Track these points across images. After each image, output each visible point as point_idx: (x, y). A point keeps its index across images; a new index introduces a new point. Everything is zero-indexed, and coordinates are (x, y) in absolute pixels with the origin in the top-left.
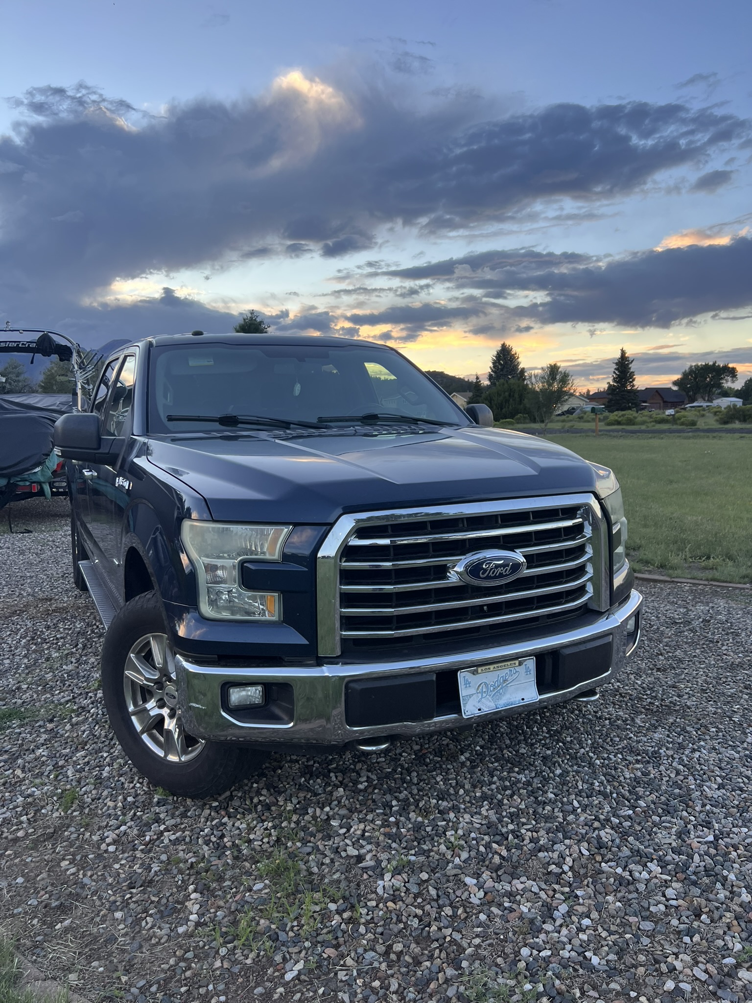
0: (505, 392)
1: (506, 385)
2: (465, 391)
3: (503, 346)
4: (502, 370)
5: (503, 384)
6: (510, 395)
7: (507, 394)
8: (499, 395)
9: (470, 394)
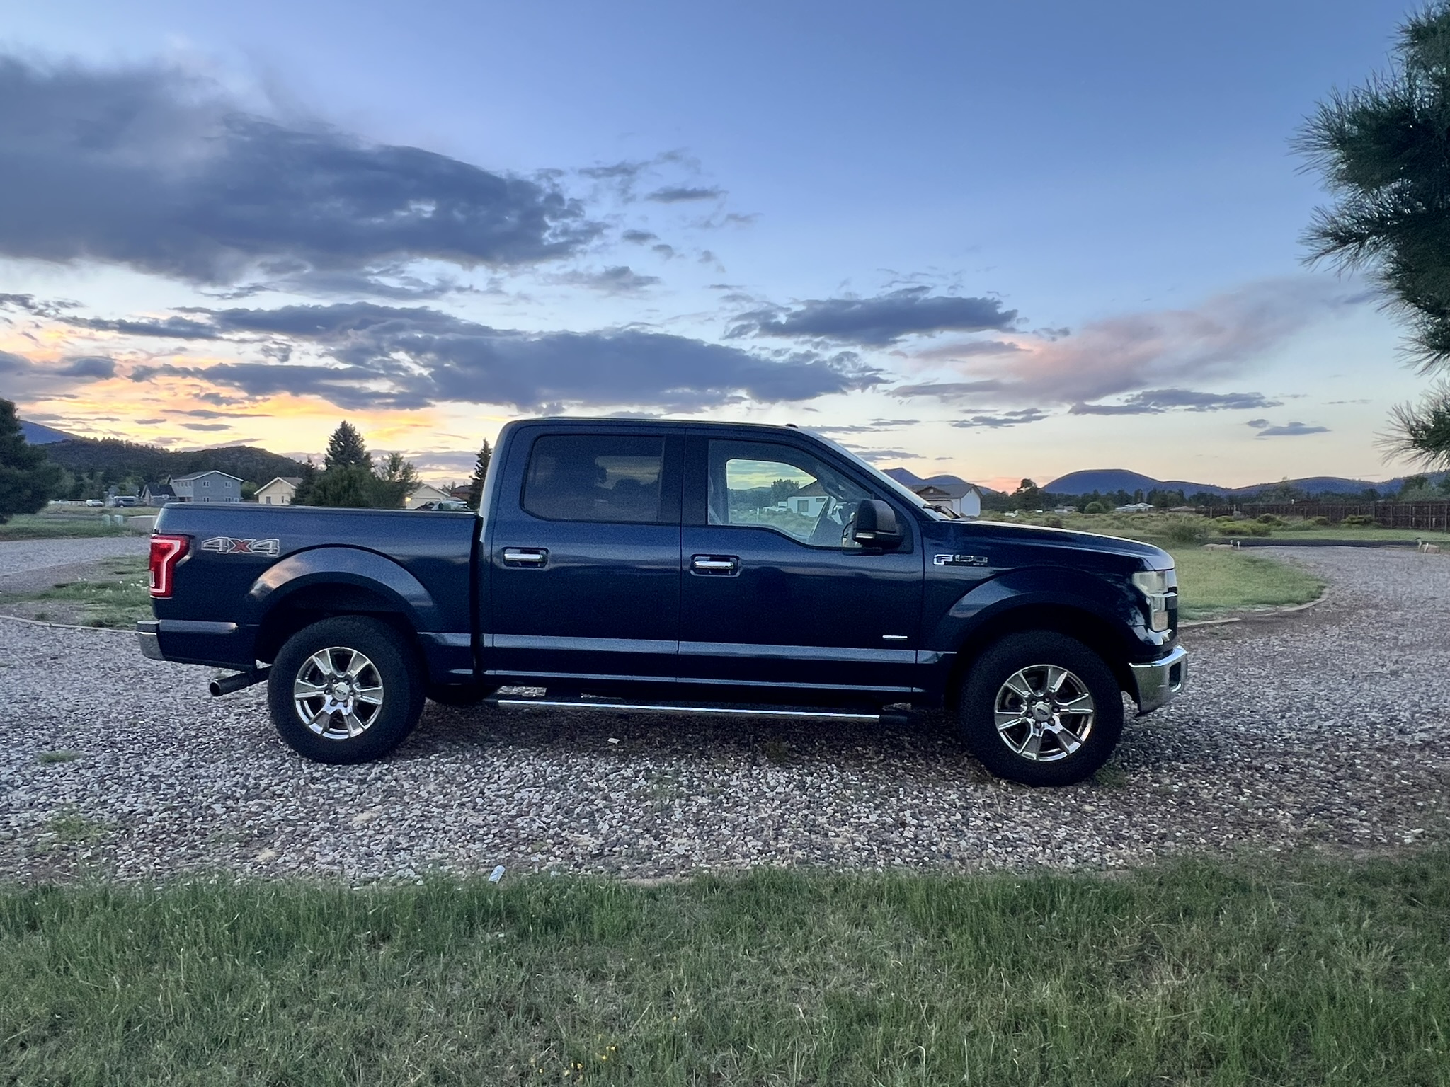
0: (342, 480)
1: (345, 473)
2: (294, 476)
3: (344, 424)
4: (342, 453)
5: (341, 471)
6: (350, 485)
7: (346, 482)
8: (336, 483)
9: (299, 480)
